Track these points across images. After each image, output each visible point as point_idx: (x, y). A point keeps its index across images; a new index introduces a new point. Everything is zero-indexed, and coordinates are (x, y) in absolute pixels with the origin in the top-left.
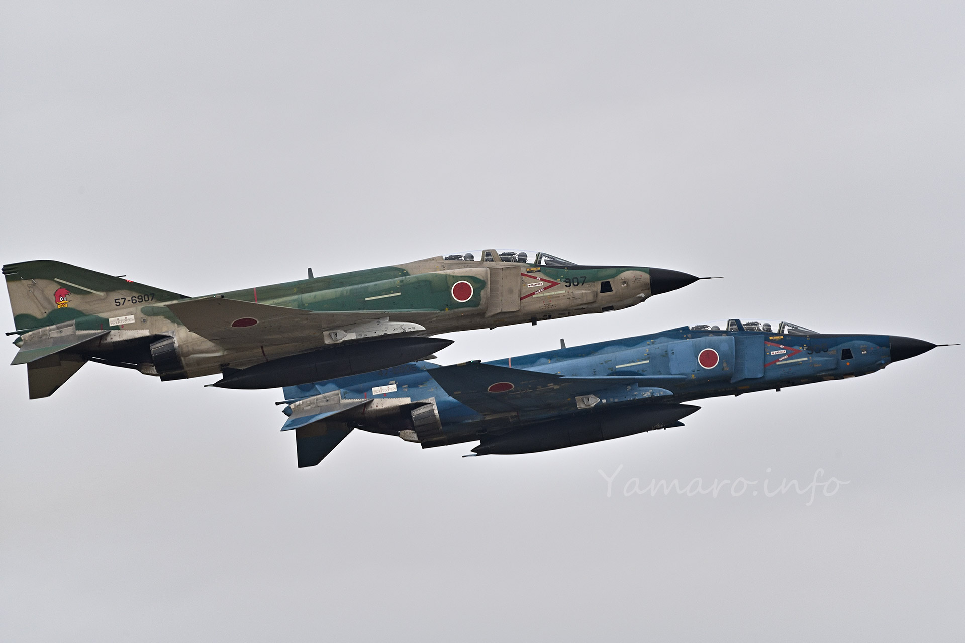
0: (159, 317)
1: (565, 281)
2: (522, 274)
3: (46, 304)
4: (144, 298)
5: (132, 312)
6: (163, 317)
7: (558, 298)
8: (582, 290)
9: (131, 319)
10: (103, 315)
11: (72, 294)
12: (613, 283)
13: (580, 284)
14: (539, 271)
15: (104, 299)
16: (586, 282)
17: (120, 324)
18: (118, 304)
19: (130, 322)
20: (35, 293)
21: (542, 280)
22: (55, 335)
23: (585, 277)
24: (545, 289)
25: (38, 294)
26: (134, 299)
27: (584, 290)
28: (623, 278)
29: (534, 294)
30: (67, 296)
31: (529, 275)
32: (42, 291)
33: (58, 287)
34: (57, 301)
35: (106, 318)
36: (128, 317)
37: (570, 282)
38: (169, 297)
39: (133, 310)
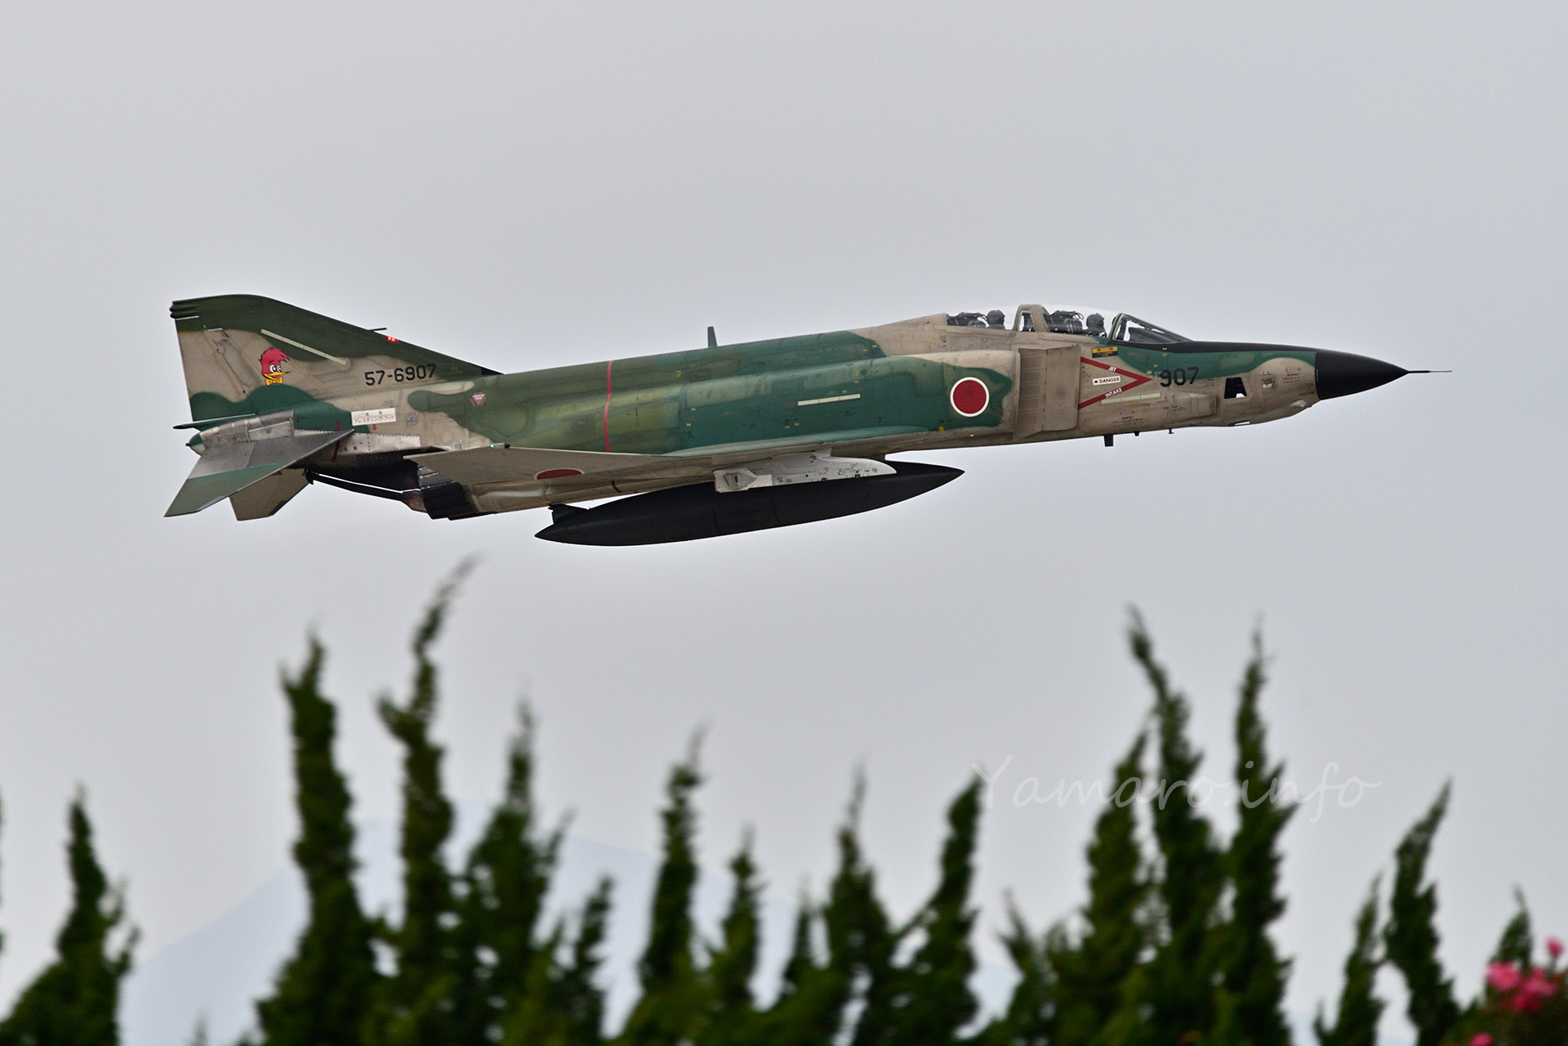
0: (438, 414)
1: (1161, 376)
2: (1083, 360)
3: (245, 377)
4: (418, 373)
5: (391, 402)
6: (446, 414)
7: (1147, 407)
8: (1191, 392)
9: (389, 414)
10: (341, 404)
11: (290, 359)
12: (1249, 380)
13: (1188, 382)
14: (1115, 354)
15: (345, 372)
16: (1200, 378)
17: (370, 422)
18: (370, 381)
19: (388, 421)
20: (227, 357)
21: (1118, 371)
22: (258, 435)
23: (1197, 369)
24: (1124, 388)
25: (231, 357)
26: (398, 372)
27: (1194, 393)
28: (1266, 373)
29: (1103, 397)
30: (282, 362)
31: (1095, 359)
32: (239, 352)
33: (266, 345)
34: (265, 371)
35: (348, 409)
36: (385, 411)
37: (1170, 377)
38: (461, 372)
39: (393, 395)
